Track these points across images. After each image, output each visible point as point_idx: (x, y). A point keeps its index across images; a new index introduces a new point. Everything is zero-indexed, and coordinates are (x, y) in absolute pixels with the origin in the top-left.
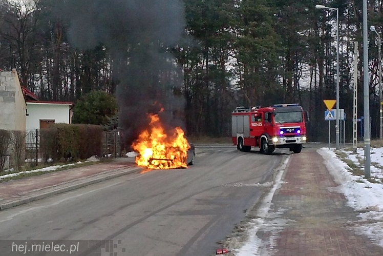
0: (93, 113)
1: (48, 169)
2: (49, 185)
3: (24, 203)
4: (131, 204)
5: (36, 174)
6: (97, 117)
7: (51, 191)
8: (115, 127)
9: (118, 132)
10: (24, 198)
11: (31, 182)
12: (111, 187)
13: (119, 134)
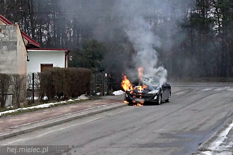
0: (86, 57)
1: (42, 106)
2: (39, 120)
3: (14, 135)
4: (102, 137)
5: (31, 111)
6: (90, 61)
7: (39, 125)
8: (104, 70)
9: (106, 74)
10: (15, 131)
11: (24, 118)
12: (91, 122)
13: (106, 76)
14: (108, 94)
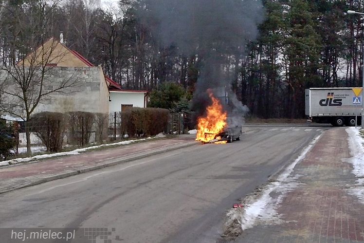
0: (165, 99)
1: (123, 143)
2: (120, 155)
3: (99, 168)
4: (180, 170)
5: (113, 147)
6: (167, 102)
7: (122, 159)
8: (180, 111)
9: (182, 114)
10: (99, 164)
11: (108, 153)
13: (182, 116)
14: (183, 133)
